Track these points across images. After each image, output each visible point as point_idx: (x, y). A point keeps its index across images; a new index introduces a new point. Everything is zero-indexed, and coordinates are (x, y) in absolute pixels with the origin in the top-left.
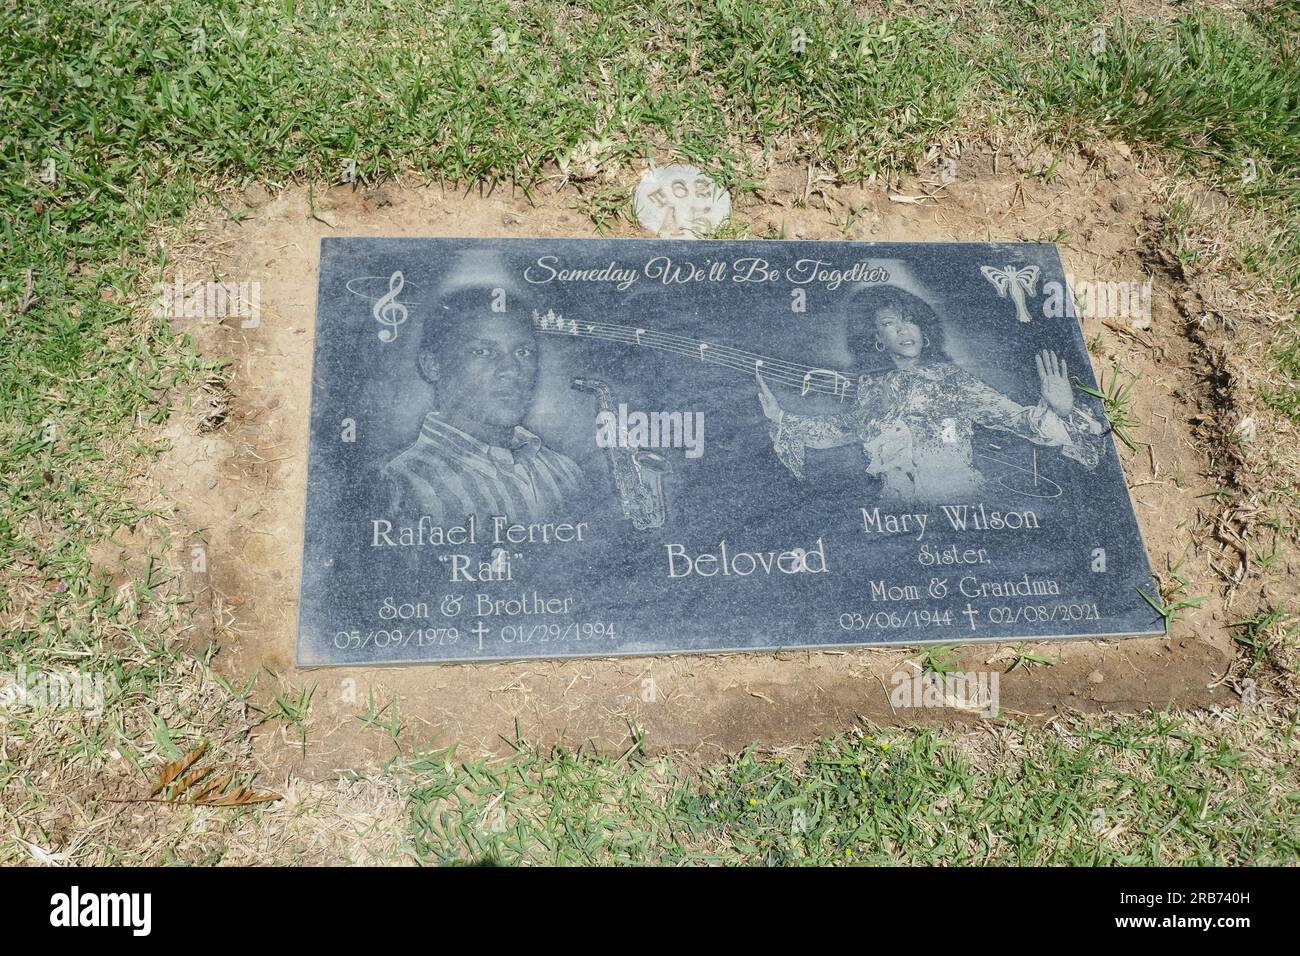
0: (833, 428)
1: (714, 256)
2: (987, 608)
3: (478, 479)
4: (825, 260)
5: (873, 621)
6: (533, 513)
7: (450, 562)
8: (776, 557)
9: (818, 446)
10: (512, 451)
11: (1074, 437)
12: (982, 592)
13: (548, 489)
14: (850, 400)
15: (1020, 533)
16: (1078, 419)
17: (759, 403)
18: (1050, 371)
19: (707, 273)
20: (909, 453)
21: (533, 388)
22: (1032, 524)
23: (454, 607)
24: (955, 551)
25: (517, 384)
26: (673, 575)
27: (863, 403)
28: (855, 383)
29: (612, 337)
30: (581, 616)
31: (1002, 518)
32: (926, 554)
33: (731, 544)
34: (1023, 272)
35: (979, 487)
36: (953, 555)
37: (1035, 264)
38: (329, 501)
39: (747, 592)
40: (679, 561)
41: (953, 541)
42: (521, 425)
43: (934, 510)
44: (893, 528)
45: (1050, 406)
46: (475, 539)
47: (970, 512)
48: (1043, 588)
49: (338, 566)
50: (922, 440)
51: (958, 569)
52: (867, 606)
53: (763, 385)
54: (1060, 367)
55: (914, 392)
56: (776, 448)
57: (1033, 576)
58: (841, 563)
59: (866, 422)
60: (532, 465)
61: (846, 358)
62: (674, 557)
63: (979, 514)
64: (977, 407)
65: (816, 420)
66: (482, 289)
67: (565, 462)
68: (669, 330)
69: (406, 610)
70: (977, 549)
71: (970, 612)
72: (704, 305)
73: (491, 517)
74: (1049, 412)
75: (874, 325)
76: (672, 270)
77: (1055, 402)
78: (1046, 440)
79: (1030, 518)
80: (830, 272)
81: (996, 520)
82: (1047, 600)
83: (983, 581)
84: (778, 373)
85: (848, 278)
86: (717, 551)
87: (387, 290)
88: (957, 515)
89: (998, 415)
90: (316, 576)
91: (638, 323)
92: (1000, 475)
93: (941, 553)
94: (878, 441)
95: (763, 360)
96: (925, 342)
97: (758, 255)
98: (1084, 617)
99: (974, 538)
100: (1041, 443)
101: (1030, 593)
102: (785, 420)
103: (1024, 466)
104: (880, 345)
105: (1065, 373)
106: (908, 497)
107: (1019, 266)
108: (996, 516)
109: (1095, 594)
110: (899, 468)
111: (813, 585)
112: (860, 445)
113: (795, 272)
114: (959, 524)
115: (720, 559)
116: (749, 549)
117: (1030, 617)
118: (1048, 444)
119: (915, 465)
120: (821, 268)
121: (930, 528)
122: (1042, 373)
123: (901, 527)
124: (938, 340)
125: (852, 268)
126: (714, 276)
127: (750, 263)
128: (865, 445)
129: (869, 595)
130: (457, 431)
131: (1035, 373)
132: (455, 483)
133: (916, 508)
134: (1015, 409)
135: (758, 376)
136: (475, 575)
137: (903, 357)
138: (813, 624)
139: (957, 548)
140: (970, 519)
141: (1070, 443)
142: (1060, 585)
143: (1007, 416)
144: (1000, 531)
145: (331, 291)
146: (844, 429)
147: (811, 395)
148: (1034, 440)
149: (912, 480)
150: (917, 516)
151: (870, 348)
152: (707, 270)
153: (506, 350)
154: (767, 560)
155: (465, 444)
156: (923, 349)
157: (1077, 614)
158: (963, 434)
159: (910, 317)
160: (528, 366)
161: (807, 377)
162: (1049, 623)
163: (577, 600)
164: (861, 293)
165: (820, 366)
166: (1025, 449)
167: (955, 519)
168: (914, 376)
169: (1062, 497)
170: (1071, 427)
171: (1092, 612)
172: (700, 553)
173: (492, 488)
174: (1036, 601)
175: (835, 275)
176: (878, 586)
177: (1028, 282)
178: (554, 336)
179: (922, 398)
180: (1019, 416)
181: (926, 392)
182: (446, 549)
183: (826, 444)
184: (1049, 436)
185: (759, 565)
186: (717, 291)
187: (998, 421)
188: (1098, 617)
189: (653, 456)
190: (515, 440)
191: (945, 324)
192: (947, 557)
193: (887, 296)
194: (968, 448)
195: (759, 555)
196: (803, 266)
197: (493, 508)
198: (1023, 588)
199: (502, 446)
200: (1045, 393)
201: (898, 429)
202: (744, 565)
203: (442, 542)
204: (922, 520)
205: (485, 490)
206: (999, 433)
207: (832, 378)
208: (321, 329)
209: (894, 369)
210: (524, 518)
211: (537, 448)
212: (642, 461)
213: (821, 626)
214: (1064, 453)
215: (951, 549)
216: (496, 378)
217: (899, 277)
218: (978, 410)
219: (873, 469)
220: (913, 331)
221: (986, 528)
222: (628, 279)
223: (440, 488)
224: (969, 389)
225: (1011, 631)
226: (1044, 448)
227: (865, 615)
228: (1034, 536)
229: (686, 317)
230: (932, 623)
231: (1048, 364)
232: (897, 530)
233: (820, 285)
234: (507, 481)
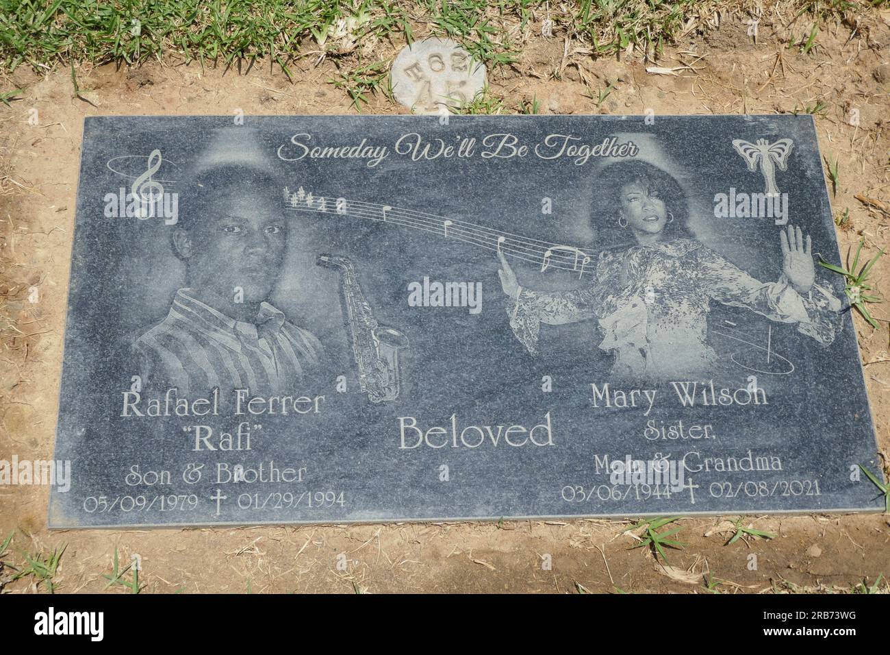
0: (570, 305)
1: (464, 132)
2: (708, 482)
3: (224, 353)
4: (576, 135)
5: (594, 493)
6: (274, 386)
7: (193, 432)
8: (504, 430)
9: (553, 322)
10: (257, 326)
11: (812, 315)
12: (704, 467)
13: (290, 363)
14: (588, 277)
15: (748, 409)
16: (818, 296)
17: (499, 279)
18: (793, 246)
19: (456, 150)
20: (643, 329)
21: (280, 265)
22: (760, 400)
23: (195, 474)
24: (681, 426)
25: (265, 260)
26: (403, 447)
27: (601, 279)
28: (595, 259)
29: (360, 213)
30: (314, 484)
31: (731, 395)
32: (652, 429)
33: (461, 417)
34: (775, 146)
35: (711, 364)
36: (678, 430)
37: (788, 137)
38: (83, 373)
39: (474, 463)
40: (410, 434)
41: (680, 416)
42: (267, 300)
43: (664, 387)
44: (621, 404)
45: (790, 283)
46: (218, 410)
47: (700, 388)
48: (765, 464)
49: (90, 435)
50: (658, 317)
51: (683, 444)
52: (590, 478)
53: (504, 261)
54: (805, 243)
55: (653, 268)
56: (513, 324)
57: (757, 451)
58: (567, 436)
59: (603, 298)
60: (275, 340)
61: (586, 233)
62: (406, 430)
63: (709, 390)
64: (716, 283)
65: (553, 297)
66: (237, 167)
67: (307, 337)
68: (415, 207)
69: (150, 477)
70: (703, 425)
71: (691, 486)
72: (451, 182)
73: (234, 390)
74: (789, 289)
75: (619, 201)
76: (422, 146)
77: (795, 279)
78: (783, 317)
79: (760, 395)
80: (579, 147)
81: (725, 397)
82: (769, 475)
83: (706, 456)
84: (519, 249)
85: (597, 152)
86: (447, 424)
87: (145, 169)
88: (686, 392)
89: (736, 292)
90: (69, 445)
91: (384, 200)
92: (732, 351)
93: (667, 428)
94: (613, 317)
95: (506, 236)
96: (669, 217)
97: (507, 131)
98: (805, 492)
99: (704, 414)
100: (779, 319)
101: (752, 469)
102: (522, 296)
103: (759, 342)
104: (623, 221)
105: (809, 249)
106: (638, 374)
107: (772, 139)
108: (725, 392)
109: (817, 471)
110: (632, 344)
111: (538, 457)
112: (594, 322)
113: (544, 147)
114: (688, 400)
115: (450, 431)
116: (478, 423)
117: (751, 492)
118: (785, 321)
119: (648, 341)
120: (570, 143)
121: (657, 404)
122: (785, 249)
123: (629, 402)
124: (682, 216)
125: (601, 142)
126: (463, 152)
127: (500, 139)
128: (600, 321)
129: (593, 469)
130: (206, 307)
131: (778, 250)
132: (201, 357)
133: (645, 385)
134: (753, 286)
135: (499, 252)
136: (216, 445)
137: (645, 233)
138: (535, 496)
139: (684, 423)
140: (699, 395)
141: (808, 320)
142: (783, 460)
143: (745, 292)
144: (727, 408)
145: (92, 170)
146: (580, 305)
147: (550, 271)
148: (771, 317)
149: (644, 356)
150: (646, 392)
151: (612, 225)
152: (457, 146)
153: (256, 227)
154: (495, 433)
155: (211, 318)
156: (666, 225)
157: (797, 490)
158: (699, 310)
159: (656, 193)
160: (277, 243)
161: (548, 254)
162: (769, 498)
163: (311, 470)
164: (608, 169)
165: (562, 243)
166: (760, 325)
167: (683, 395)
168: (655, 252)
169: (794, 374)
170: (809, 303)
171: (813, 489)
172: (431, 426)
173: (237, 362)
174: (759, 476)
175: (584, 150)
176: (602, 459)
177: (780, 155)
178: (304, 214)
179: (661, 275)
180: (758, 294)
181: (665, 268)
182: (191, 419)
183: (561, 320)
184: (786, 313)
185: (488, 438)
186: (465, 168)
187: (736, 298)
188: (818, 493)
189: (392, 331)
190: (261, 315)
191: (691, 200)
192: (672, 432)
193: (634, 171)
194: (703, 325)
195: (488, 428)
196: (552, 141)
197: (237, 381)
198: (746, 463)
199: (248, 321)
200: (787, 269)
201: (634, 306)
202: (471, 436)
203: (186, 414)
204: (650, 396)
205: (229, 364)
206: (736, 310)
207: (573, 254)
208: (81, 207)
209: (636, 246)
210: (265, 389)
211: (281, 323)
212: (380, 336)
213: (543, 496)
214: (800, 330)
215: (677, 424)
216: (245, 254)
217: (649, 152)
218: (717, 286)
219: (606, 345)
220: (658, 206)
221: (714, 403)
222: (378, 156)
223: (188, 361)
224: (709, 265)
225: (730, 505)
226: (780, 325)
227: (587, 488)
228: (762, 413)
229: (433, 194)
230: (652, 497)
231: (792, 240)
232: (625, 405)
233: (567, 160)
234: (251, 355)
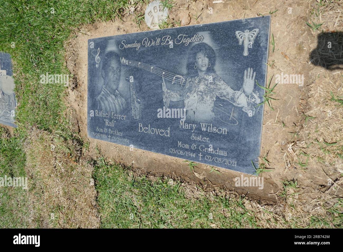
0: (178, 95)
1: (157, 36)
2: (205, 155)
5: (177, 152)
6: (118, 112)
7: (105, 121)
8: (159, 130)
9: (173, 101)
10: (115, 96)
11: (248, 104)
12: (205, 151)
13: (120, 106)
14: (184, 86)
15: (221, 135)
16: (252, 97)
18: (248, 77)
19: (156, 43)
20: (195, 105)
21: (119, 80)
22: (225, 132)
23: (106, 131)
24: (201, 137)
25: (117, 79)
26: (139, 131)
27: (187, 87)
28: (186, 80)
29: (134, 65)
30: (124, 137)
31: (217, 129)
32: (193, 136)
33: (151, 125)
34: (252, 32)
35: (212, 118)
36: (200, 138)
37: (258, 28)
38: (90, 106)
39: (152, 138)
40: (141, 128)
41: (201, 134)
42: (117, 90)
43: (198, 124)
44: (186, 128)
45: (244, 92)
46: (109, 117)
47: (208, 126)
48: (222, 153)
50: (200, 101)
51: (200, 142)
52: (176, 147)
53: (164, 80)
54: (253, 75)
55: (202, 84)
56: (164, 101)
57: (221, 149)
58: (173, 135)
59: (186, 94)
60: (118, 100)
61: (185, 71)
62: (140, 127)
63: (210, 127)
64: (219, 90)
65: (174, 92)
66: (112, 52)
67: (123, 99)
68: (145, 62)
69: (100, 130)
70: (207, 137)
71: (200, 155)
72: (153, 54)
73: (111, 112)
74: (243, 94)
75: (195, 59)
76: (148, 42)
77: (246, 90)
78: (238, 104)
79: (225, 131)
80: (187, 39)
81: (214, 130)
82: (222, 157)
83: (206, 147)
84: (167, 76)
85: (192, 41)
86: (148, 127)
87: (97, 53)
88: (204, 126)
89: (225, 94)
90: (89, 121)
91: (140, 61)
92: (220, 115)
93: (197, 137)
94: (188, 100)
95: (165, 72)
96: (209, 65)
97: (168, 34)
98: (232, 164)
99: (206, 134)
100: (237, 105)
101: (218, 154)
102: (167, 92)
103: (228, 113)
104: (196, 66)
105: (254, 78)
107: (250, 29)
108: (215, 128)
109: (237, 159)
110: (192, 109)
111: (166, 139)
112: (183, 101)
113: (177, 40)
114: (204, 129)
115: (148, 129)
116: (154, 128)
117: (216, 161)
118: (239, 106)
119: (196, 109)
120: (185, 37)
121: (196, 129)
122: (245, 78)
123: (189, 127)
124: (213, 64)
125: (193, 37)
126: (157, 43)
127: (166, 37)
128: (185, 101)
129: (177, 145)
130: (107, 91)
131: (242, 78)
132: (107, 103)
133: (194, 122)
134: (231, 92)
135: (163, 77)
136: (109, 125)
137: (201, 71)
138: (164, 149)
139: (202, 136)
140: (207, 128)
141: (246, 106)
142: (227, 153)
143: (228, 94)
144: (215, 133)
145: (89, 54)
146: (180, 96)
147: (174, 84)
148: (234, 104)
149: (195, 114)
150: (193, 125)
151: (192, 68)
152: (156, 41)
153: (115, 69)
154: (157, 131)
155: (108, 94)
156: (208, 68)
157: (230, 163)
158: (212, 100)
159: (207, 55)
160: (119, 74)
161: (174, 78)
162: (221, 164)
163: (123, 133)
164: (194, 47)
165: (178, 74)
166: (230, 107)
167: (203, 127)
168: (203, 78)
169: (237, 125)
170: (249, 100)
171: (235, 164)
172: (145, 127)
173: (112, 105)
174: (219, 156)
175: (188, 40)
176: (180, 143)
177: (252, 36)
179: (203, 86)
180: (232, 95)
181: (205, 84)
182: (105, 118)
183: (175, 100)
184: (240, 103)
185: (156, 132)
186: (157, 49)
187: (224, 96)
188: (236, 166)
189: (139, 100)
190: (116, 94)
191: (217, 58)
192: (198, 138)
193: (202, 47)
194: (213, 105)
195: (156, 129)
196: (180, 37)
197: (112, 110)
198: (216, 152)
199: (114, 95)
200: (244, 86)
201: (194, 97)
202: (153, 131)
204: (194, 126)
205: (111, 105)
206: (224, 100)
207: (180, 78)
209: (198, 75)
210: (116, 113)
211: (119, 96)
212: (137, 101)
213: (165, 151)
214: (243, 110)
215: (200, 136)
216: (113, 77)
217: (207, 39)
218: (220, 91)
220: (206, 60)
221: (211, 131)
222: (138, 46)
223: (104, 104)
224: (218, 83)
225: (209, 163)
226: (237, 107)
227: (175, 150)
228: (224, 137)
229: (150, 58)
230: (190, 156)
231: (248, 74)
232: (187, 128)
233: (183, 44)
234: (114, 103)
